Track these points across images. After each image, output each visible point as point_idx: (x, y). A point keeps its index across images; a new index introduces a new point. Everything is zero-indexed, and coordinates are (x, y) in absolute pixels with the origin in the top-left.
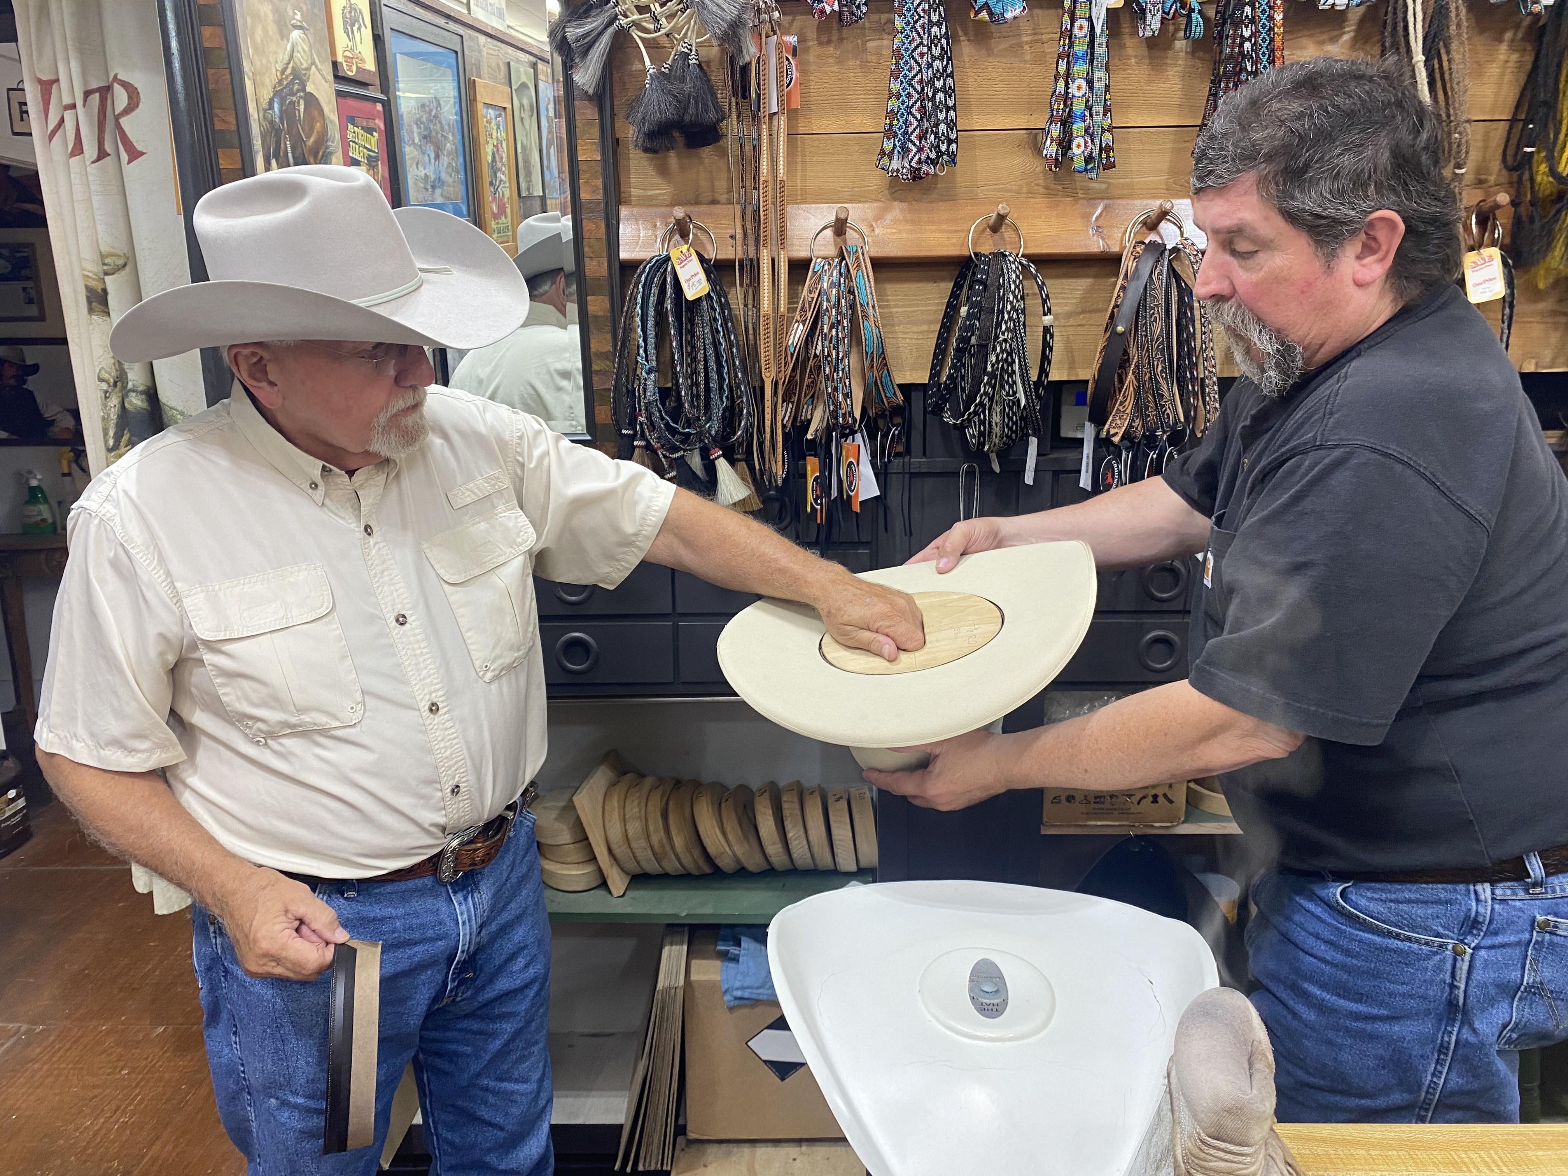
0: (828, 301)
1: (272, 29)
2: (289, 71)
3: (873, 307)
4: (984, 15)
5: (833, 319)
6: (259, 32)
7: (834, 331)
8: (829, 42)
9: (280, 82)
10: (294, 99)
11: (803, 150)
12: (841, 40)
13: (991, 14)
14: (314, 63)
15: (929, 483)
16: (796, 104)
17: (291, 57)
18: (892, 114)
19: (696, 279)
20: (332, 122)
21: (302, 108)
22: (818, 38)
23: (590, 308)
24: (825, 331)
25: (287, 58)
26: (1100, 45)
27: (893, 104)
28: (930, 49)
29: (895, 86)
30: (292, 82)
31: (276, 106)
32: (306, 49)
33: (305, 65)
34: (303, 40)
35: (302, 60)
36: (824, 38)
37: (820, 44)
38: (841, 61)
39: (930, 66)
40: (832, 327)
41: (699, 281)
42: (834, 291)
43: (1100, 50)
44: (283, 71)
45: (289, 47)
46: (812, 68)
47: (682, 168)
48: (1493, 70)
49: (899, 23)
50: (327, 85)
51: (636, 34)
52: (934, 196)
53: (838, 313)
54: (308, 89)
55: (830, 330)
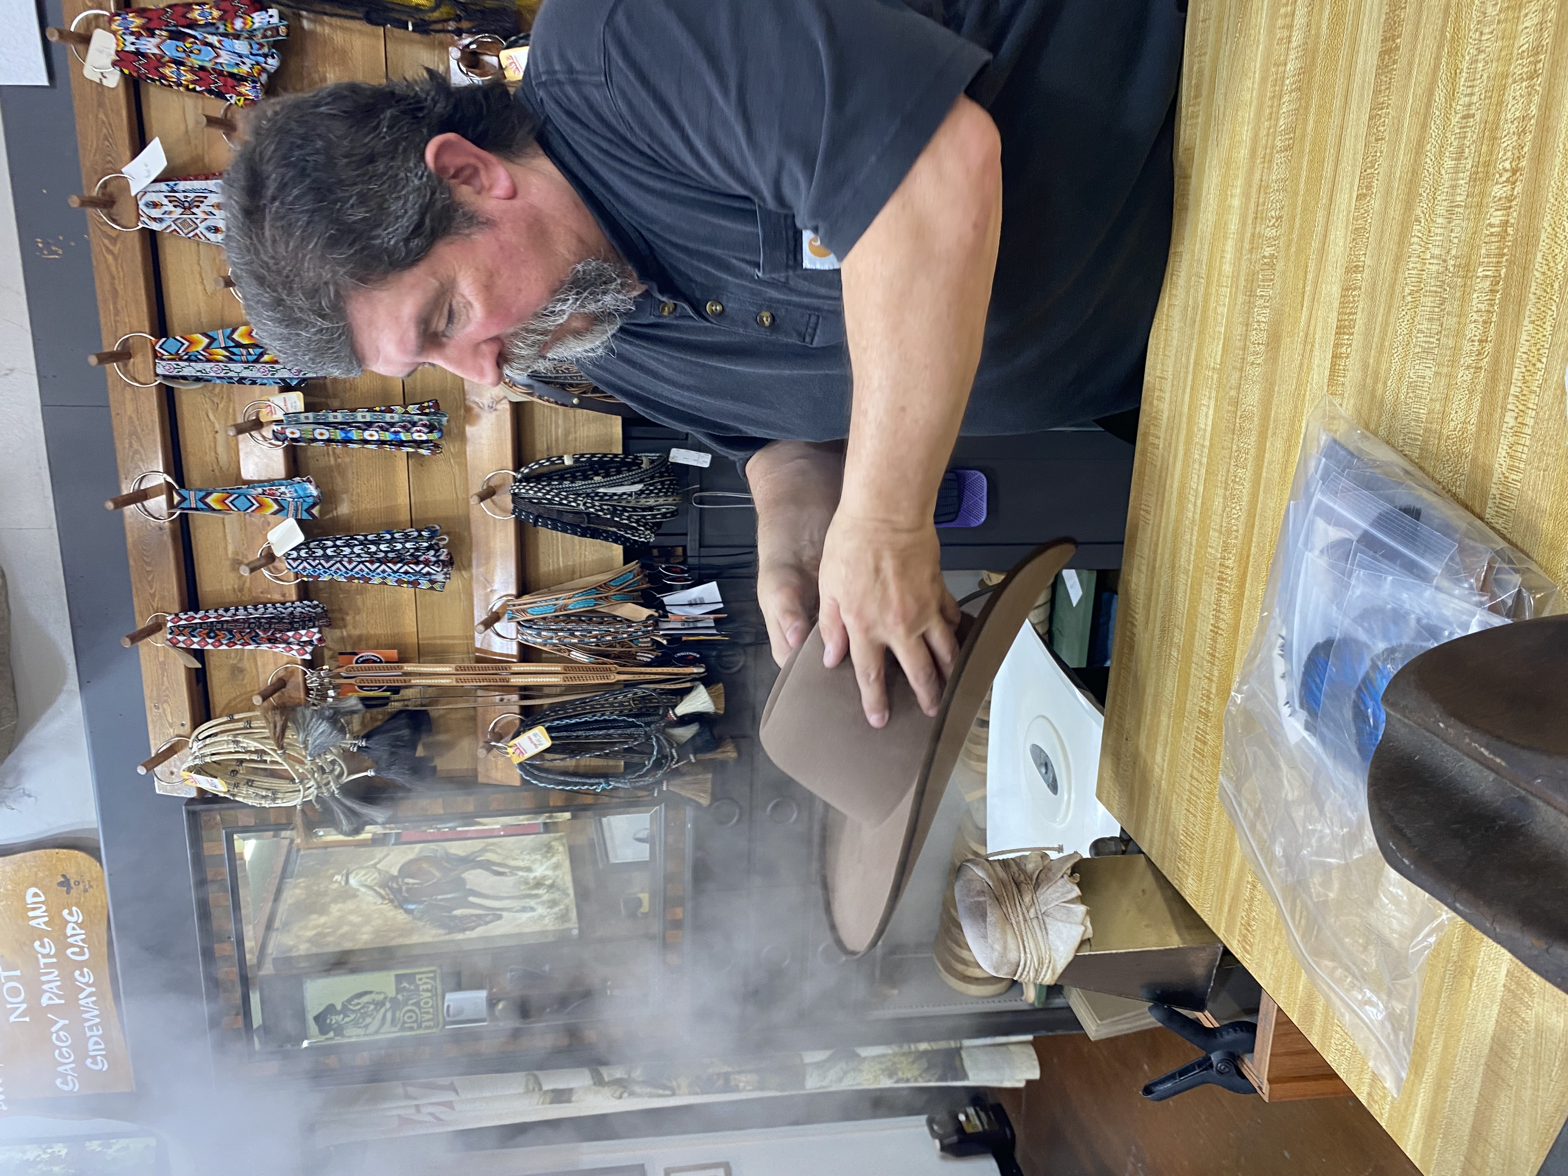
0: (551, 638)
1: (350, 905)
2: (382, 892)
3: (557, 599)
4: (315, 511)
5: (566, 634)
6: (354, 918)
7: (577, 633)
8: (343, 619)
9: (391, 901)
10: (404, 888)
11: (430, 639)
12: (340, 610)
13: (314, 505)
14: (374, 866)
15: (708, 531)
16: (394, 653)
17: (370, 888)
18: (400, 582)
19: (534, 739)
20: (421, 851)
21: (411, 881)
22: (340, 628)
23: (559, 804)
24: (576, 641)
25: (371, 893)
26: (335, 417)
27: (391, 581)
28: (345, 556)
29: (377, 580)
30: (391, 889)
31: (411, 907)
32: (363, 872)
33: (376, 875)
34: (357, 874)
35: (372, 878)
36: (341, 623)
37: (345, 626)
38: (358, 611)
39: (359, 556)
40: (573, 635)
41: (535, 735)
42: (544, 633)
43: (340, 417)
44: (383, 898)
45: (363, 889)
46: (364, 632)
47: (447, 731)
48: (339, 38)
49: (326, 578)
50: (392, 854)
51: (345, 779)
52: (466, 534)
53: (562, 630)
54: (396, 873)
55: (576, 637)
